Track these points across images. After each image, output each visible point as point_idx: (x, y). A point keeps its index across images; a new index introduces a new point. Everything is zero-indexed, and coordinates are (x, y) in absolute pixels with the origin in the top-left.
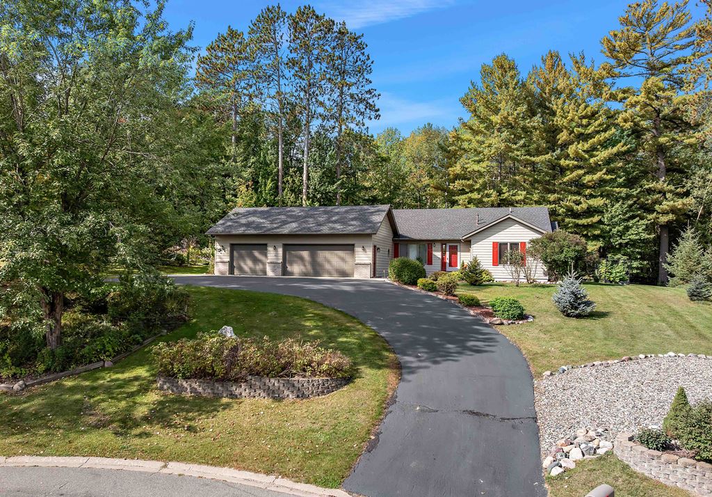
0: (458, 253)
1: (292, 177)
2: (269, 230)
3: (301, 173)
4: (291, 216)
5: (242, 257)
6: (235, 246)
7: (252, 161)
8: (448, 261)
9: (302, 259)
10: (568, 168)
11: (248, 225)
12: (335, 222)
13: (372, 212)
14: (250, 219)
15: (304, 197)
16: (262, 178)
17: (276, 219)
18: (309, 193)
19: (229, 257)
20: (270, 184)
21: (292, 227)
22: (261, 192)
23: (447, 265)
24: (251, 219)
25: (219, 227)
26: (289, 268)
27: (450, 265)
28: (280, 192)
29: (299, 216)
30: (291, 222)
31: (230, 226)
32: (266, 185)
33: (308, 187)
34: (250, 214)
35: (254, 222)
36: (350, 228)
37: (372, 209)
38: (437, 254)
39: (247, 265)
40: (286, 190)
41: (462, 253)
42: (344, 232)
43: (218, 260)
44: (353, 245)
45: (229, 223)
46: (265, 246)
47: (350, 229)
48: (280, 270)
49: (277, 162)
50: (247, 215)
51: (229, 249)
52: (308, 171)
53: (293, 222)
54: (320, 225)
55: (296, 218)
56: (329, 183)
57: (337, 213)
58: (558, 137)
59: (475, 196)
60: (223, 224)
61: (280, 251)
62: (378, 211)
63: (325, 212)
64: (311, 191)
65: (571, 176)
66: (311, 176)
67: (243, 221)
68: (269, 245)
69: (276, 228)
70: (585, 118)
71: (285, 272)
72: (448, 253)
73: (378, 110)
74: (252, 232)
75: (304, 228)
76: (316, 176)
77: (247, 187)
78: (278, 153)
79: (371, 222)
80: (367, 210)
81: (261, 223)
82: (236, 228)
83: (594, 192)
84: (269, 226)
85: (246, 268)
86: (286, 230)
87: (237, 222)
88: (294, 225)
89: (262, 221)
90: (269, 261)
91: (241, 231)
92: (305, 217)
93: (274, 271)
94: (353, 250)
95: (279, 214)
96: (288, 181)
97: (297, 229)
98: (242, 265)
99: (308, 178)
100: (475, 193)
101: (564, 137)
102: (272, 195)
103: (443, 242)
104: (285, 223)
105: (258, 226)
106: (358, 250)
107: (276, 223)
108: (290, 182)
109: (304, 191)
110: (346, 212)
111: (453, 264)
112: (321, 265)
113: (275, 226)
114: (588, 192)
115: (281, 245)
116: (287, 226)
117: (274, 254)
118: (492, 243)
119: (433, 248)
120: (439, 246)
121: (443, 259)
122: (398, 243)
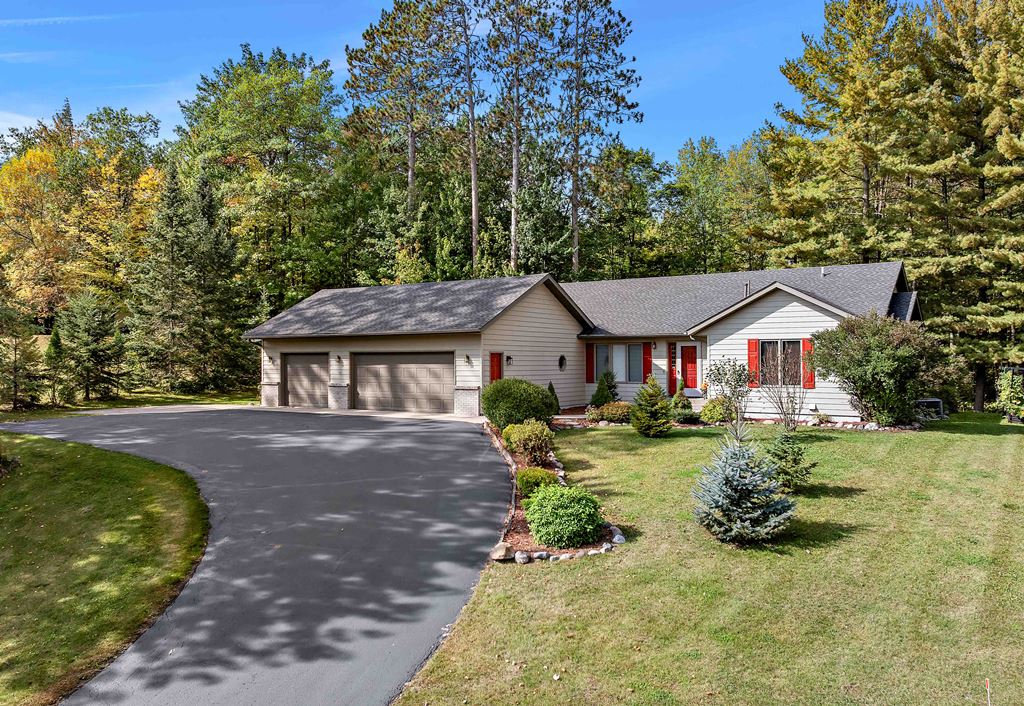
0: (699, 361)
1: (490, 231)
3: (506, 224)
5: (297, 375)
8: (680, 377)
11: (311, 319)
12: (436, 309)
14: (322, 309)
15: (513, 264)
17: (357, 308)
18: (519, 258)
19: (280, 376)
20: (447, 245)
23: (680, 384)
26: (361, 393)
27: (685, 385)
31: (285, 321)
32: (442, 247)
33: (517, 247)
35: (324, 313)
36: (447, 320)
38: (661, 363)
41: (704, 361)
43: (265, 381)
44: (452, 353)
45: (289, 317)
46: (325, 357)
48: (346, 400)
49: (469, 209)
50: (326, 301)
51: (280, 361)
52: (516, 219)
56: (552, 238)
57: (454, 293)
61: (346, 363)
64: (521, 253)
66: (520, 228)
67: (311, 312)
68: (331, 355)
69: (340, 324)
71: (354, 402)
72: (679, 361)
76: (525, 226)
77: (412, 252)
79: (489, 308)
81: (331, 315)
82: (290, 325)
84: (336, 321)
86: (352, 327)
87: (300, 315)
88: (372, 317)
89: (335, 311)
90: (331, 383)
92: (401, 302)
93: (338, 400)
94: (452, 362)
96: (483, 239)
98: (299, 387)
99: (518, 232)
100: (812, 240)
103: (671, 342)
104: (362, 314)
105: (321, 321)
106: (460, 362)
107: (349, 315)
108: (486, 240)
111: (689, 383)
113: (345, 319)
115: (348, 354)
117: (338, 370)
118: (746, 342)
119: (653, 352)
120: (663, 348)
121: (671, 372)
122: (593, 344)
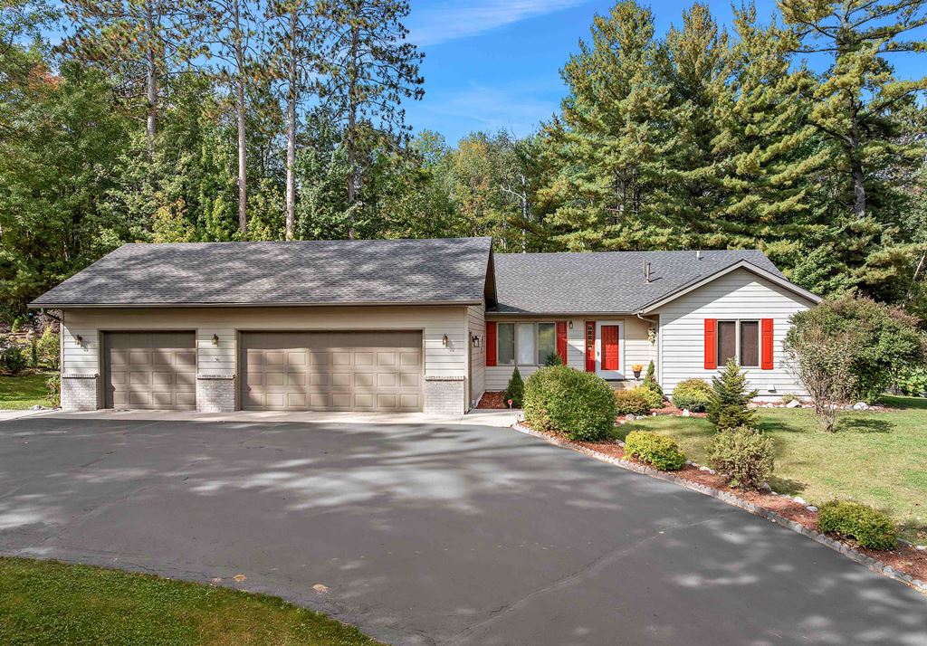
0: (621, 342)
1: (264, 194)
2: (200, 295)
3: (282, 189)
4: (258, 263)
5: (134, 368)
6: (111, 336)
7: (183, 160)
8: (598, 358)
9: (290, 371)
10: (732, 192)
11: (146, 285)
12: (369, 277)
13: (456, 255)
14: (152, 270)
15: (289, 234)
16: (206, 195)
17: (221, 270)
18: (297, 227)
19: (96, 365)
20: (219, 206)
21: (260, 289)
22: (203, 222)
23: (598, 367)
24: (157, 270)
25: (70, 289)
26: (256, 394)
27: (604, 367)
28: (243, 222)
29: (279, 263)
30: (258, 277)
31: (100, 286)
32: (211, 208)
33: (296, 217)
34: (159, 258)
35: (163, 277)
36: (412, 290)
37: (453, 248)
38: (577, 344)
39: (152, 388)
40: (253, 220)
41: (628, 342)
42: (397, 302)
43: (70, 372)
45: (100, 280)
46: (191, 336)
47: (411, 294)
48: (230, 397)
49: (235, 166)
50: (148, 261)
51: (97, 343)
52: (294, 185)
53: (265, 276)
54: (333, 284)
55: (270, 268)
56: (336, 209)
57: (372, 257)
58: (712, 142)
59: (590, 234)
60: (85, 281)
61: (231, 347)
62: (470, 251)
63: (344, 254)
64: (301, 222)
65: (739, 204)
66: (300, 194)
67: (137, 274)
68: (199, 333)
69: (218, 292)
70: (759, 112)
71: (244, 402)
72: (598, 343)
73: (420, 81)
74: (153, 300)
75: (293, 293)
76: (310, 193)
77: (174, 211)
78: (236, 152)
79: (460, 277)
80: (441, 248)
81: (181, 280)
82: (114, 291)
83: (776, 231)
84: (201, 288)
85: (146, 396)
86: (243, 296)
87: (119, 277)
88: (266, 284)
89: (184, 274)
90: (200, 374)
91: (125, 298)
92: (294, 265)
93: (216, 400)
94: (419, 346)
95: (231, 258)
96: (256, 203)
97: (274, 294)
98: (138, 387)
99: (297, 199)
100: (590, 230)
101: (724, 142)
102: (226, 228)
103: (590, 321)
104: (242, 279)
105: (173, 287)
106: (432, 344)
107: (218, 280)
108: (261, 204)
109: (288, 221)
110: (394, 253)
111: (608, 366)
112: (342, 390)
113: (217, 286)
114: (766, 230)
115: (233, 333)
116: (248, 286)
117: (214, 356)
118: (703, 322)
119: (569, 332)
120: (579, 328)
121: (588, 354)
122: (495, 323)
